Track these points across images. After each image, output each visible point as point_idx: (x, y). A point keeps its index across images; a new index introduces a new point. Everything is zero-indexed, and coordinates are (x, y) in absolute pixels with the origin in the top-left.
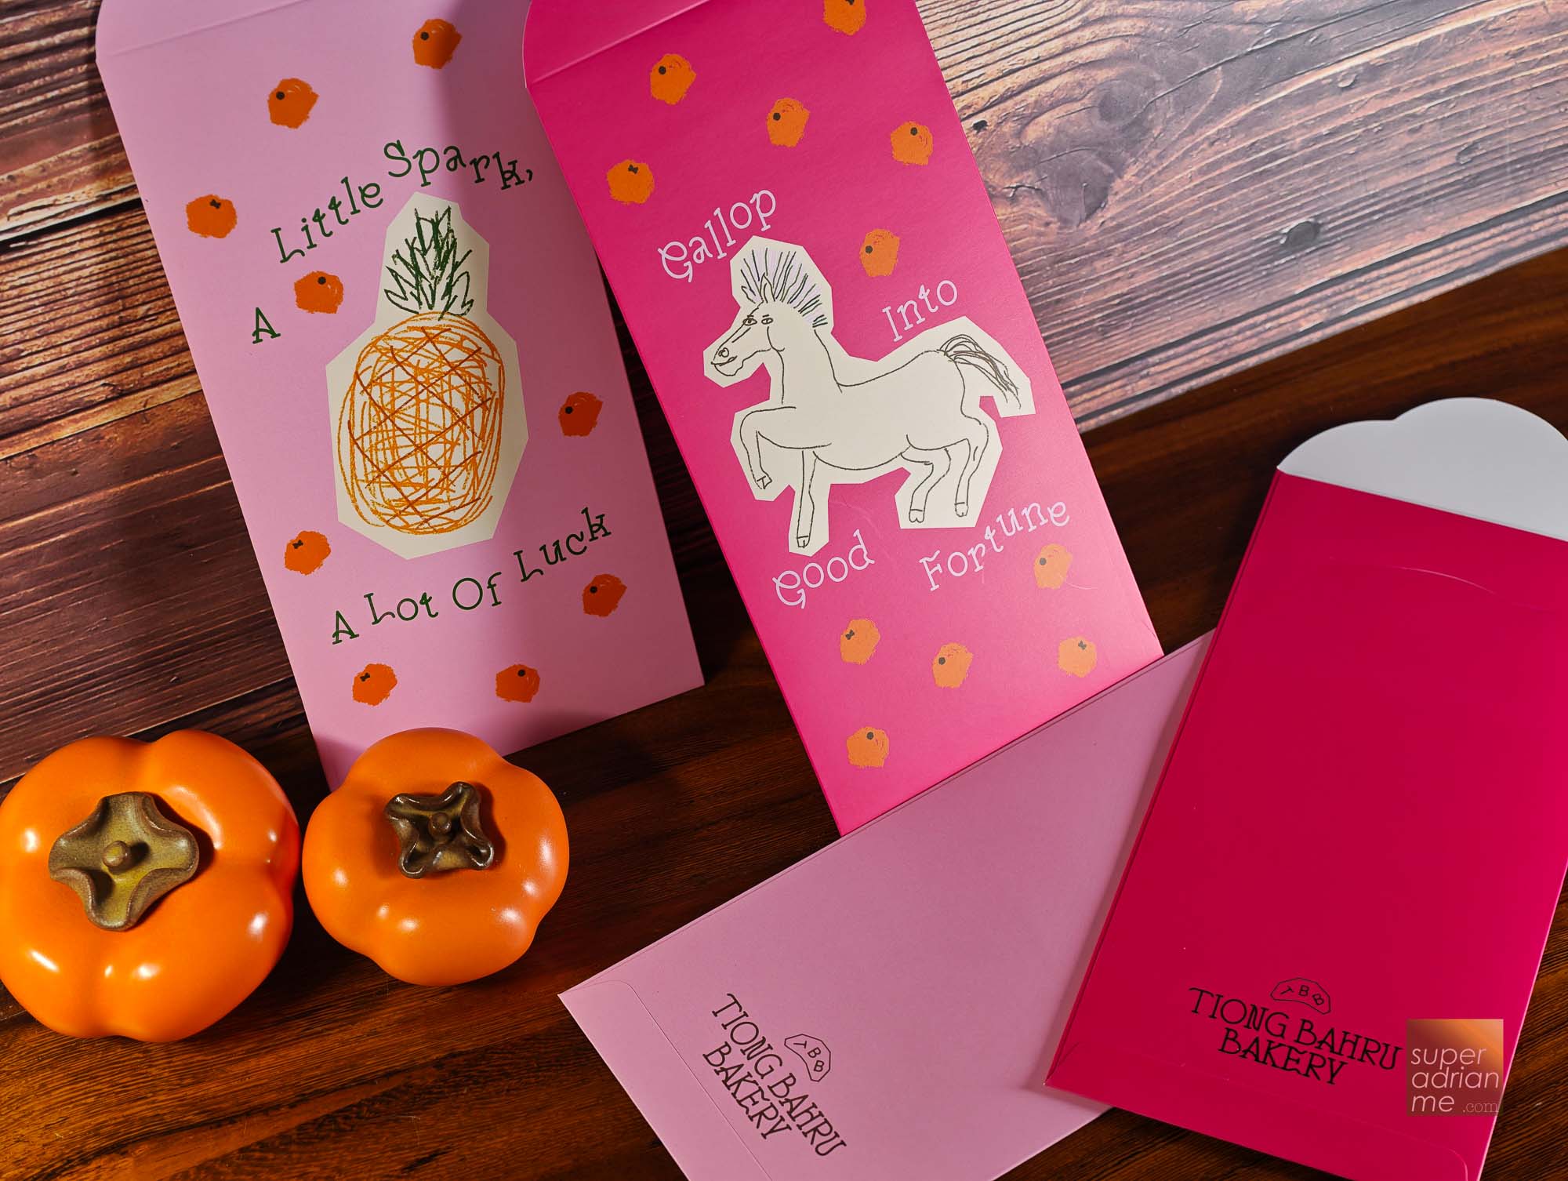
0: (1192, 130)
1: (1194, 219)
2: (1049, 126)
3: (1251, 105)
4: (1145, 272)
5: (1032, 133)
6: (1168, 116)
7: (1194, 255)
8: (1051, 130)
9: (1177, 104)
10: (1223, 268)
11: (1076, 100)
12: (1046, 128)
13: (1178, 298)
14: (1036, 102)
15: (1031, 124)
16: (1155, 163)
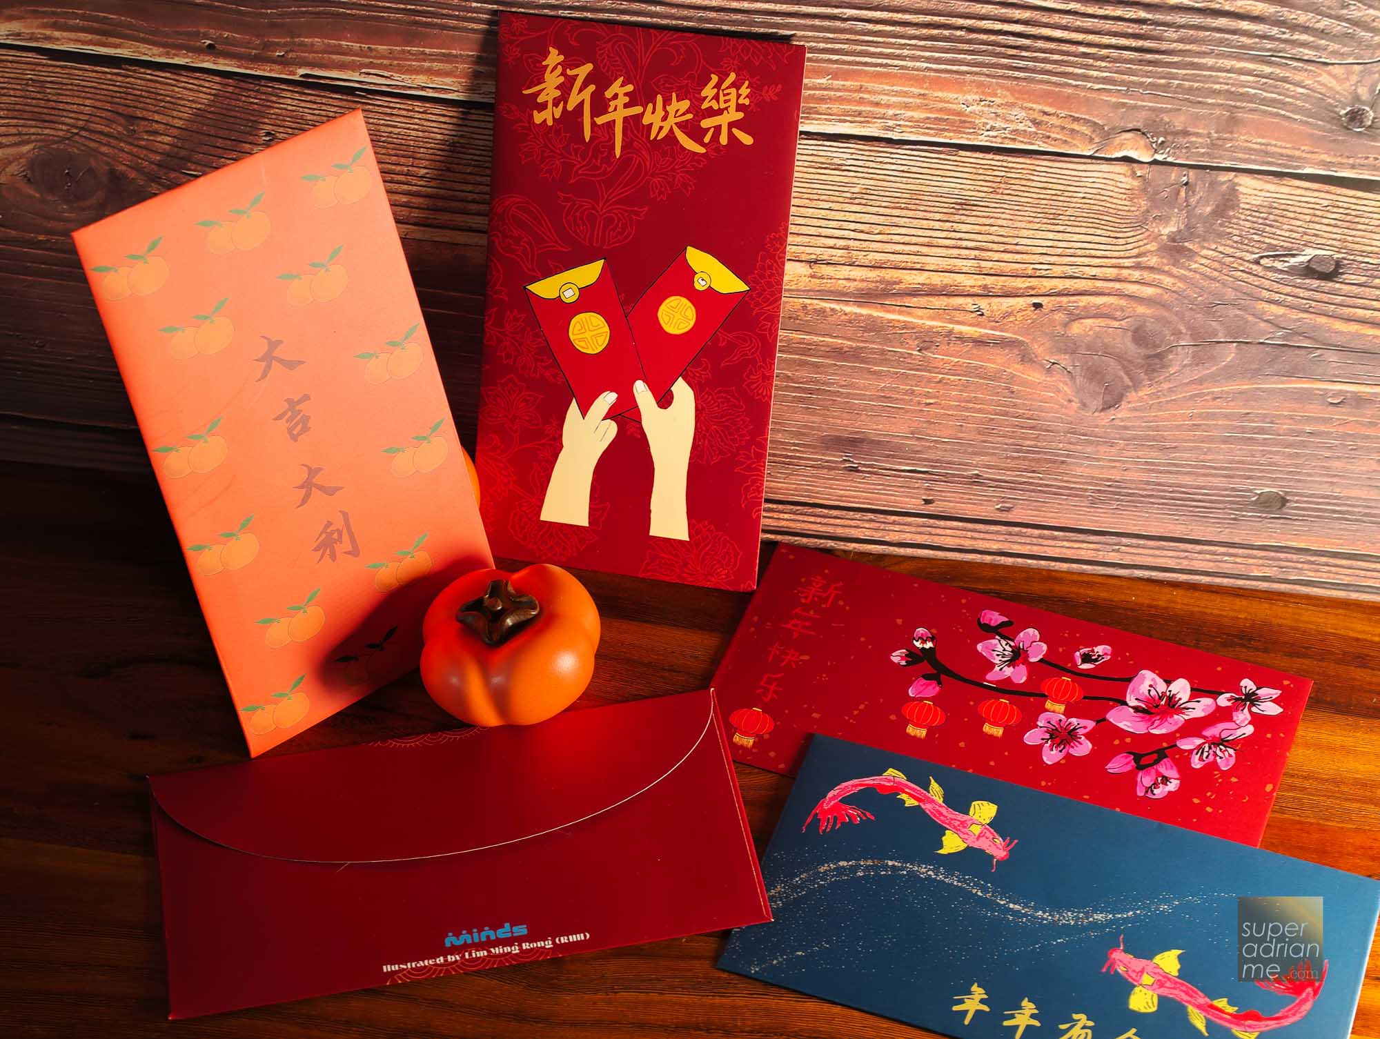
0: (1200, 381)
1: (1186, 450)
2: (1090, 330)
3: (1253, 384)
4: (1137, 471)
5: (1076, 329)
6: (1184, 363)
7: (1180, 477)
8: (1091, 333)
9: (1193, 357)
10: (1200, 497)
11: (1115, 319)
12: (1087, 330)
13: (1159, 504)
14: (1085, 307)
15: (1076, 322)
16: (1165, 392)
